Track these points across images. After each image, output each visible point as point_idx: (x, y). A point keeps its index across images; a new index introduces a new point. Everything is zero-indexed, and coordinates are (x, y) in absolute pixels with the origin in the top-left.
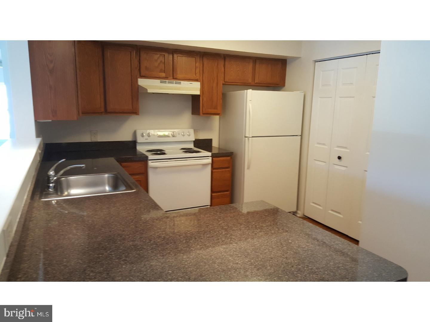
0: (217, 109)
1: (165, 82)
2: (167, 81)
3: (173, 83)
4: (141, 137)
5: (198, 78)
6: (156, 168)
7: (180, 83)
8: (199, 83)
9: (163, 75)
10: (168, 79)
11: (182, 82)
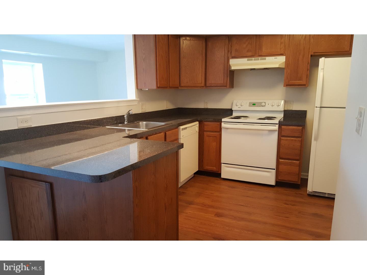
0: (302, 81)
1: (252, 60)
2: (253, 58)
3: (259, 60)
4: (235, 106)
5: (282, 52)
6: (227, 129)
7: (265, 59)
8: (285, 57)
9: (250, 54)
10: (255, 56)
11: (267, 58)
